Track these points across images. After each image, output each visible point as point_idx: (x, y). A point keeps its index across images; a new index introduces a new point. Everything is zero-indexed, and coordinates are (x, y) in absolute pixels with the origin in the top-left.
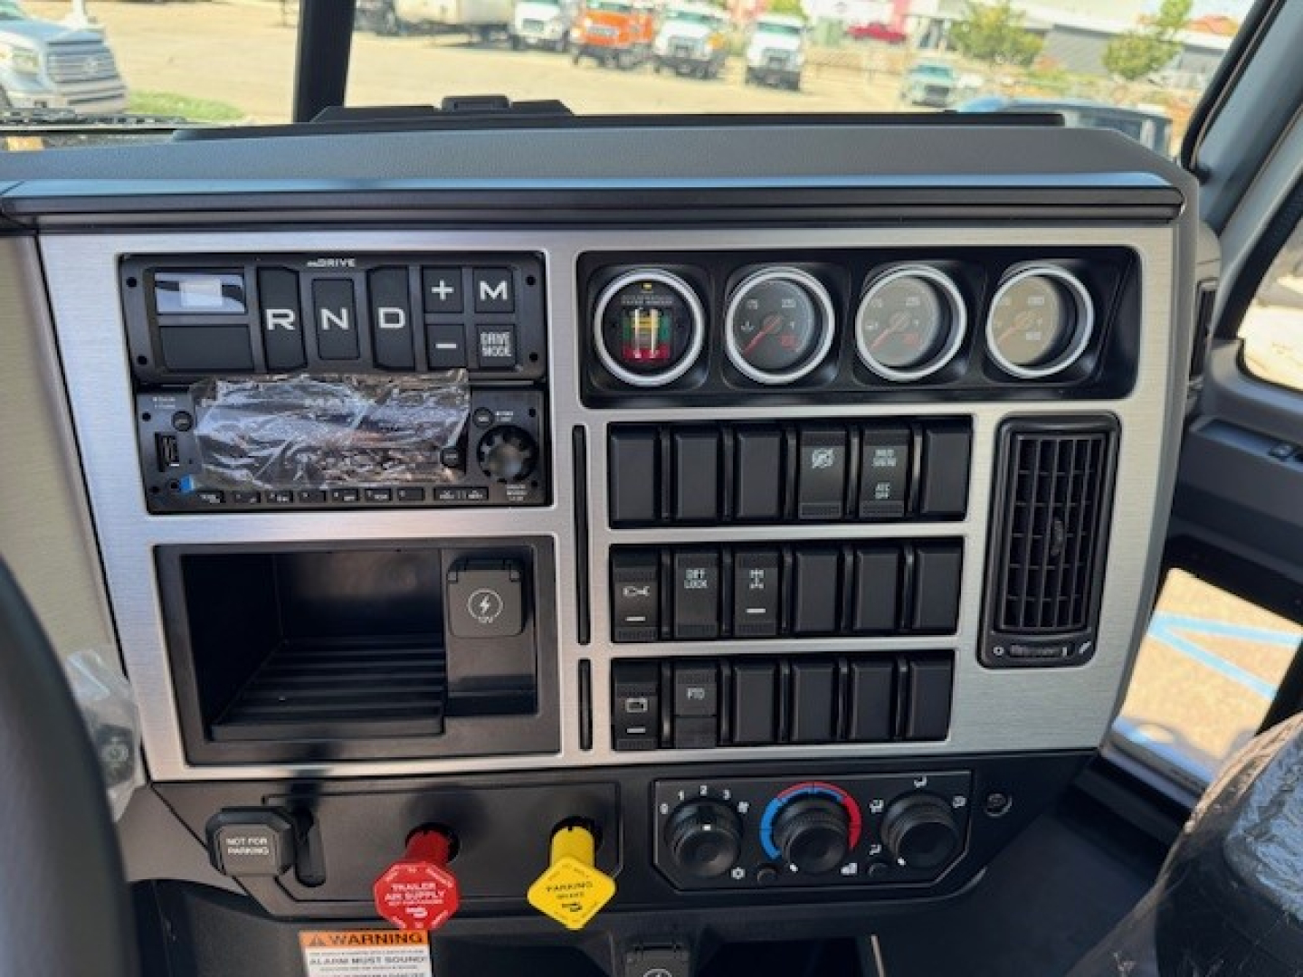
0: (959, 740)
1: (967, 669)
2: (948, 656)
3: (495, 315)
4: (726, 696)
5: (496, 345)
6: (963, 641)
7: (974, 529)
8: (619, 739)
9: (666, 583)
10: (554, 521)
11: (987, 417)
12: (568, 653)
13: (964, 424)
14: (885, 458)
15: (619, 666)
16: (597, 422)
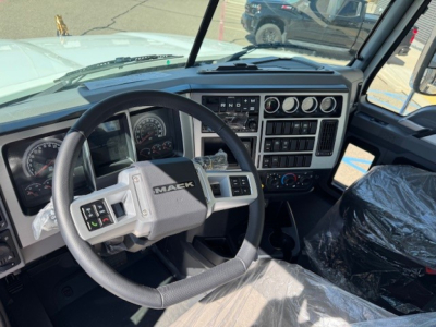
0: (312, 167)
1: (314, 157)
2: (311, 155)
3: (253, 105)
4: (279, 160)
5: (252, 109)
6: (314, 152)
7: (317, 136)
8: (263, 167)
9: (273, 144)
10: (257, 135)
11: (320, 120)
12: (257, 153)
13: (316, 121)
14: (305, 126)
15: (265, 157)
16: (265, 120)
